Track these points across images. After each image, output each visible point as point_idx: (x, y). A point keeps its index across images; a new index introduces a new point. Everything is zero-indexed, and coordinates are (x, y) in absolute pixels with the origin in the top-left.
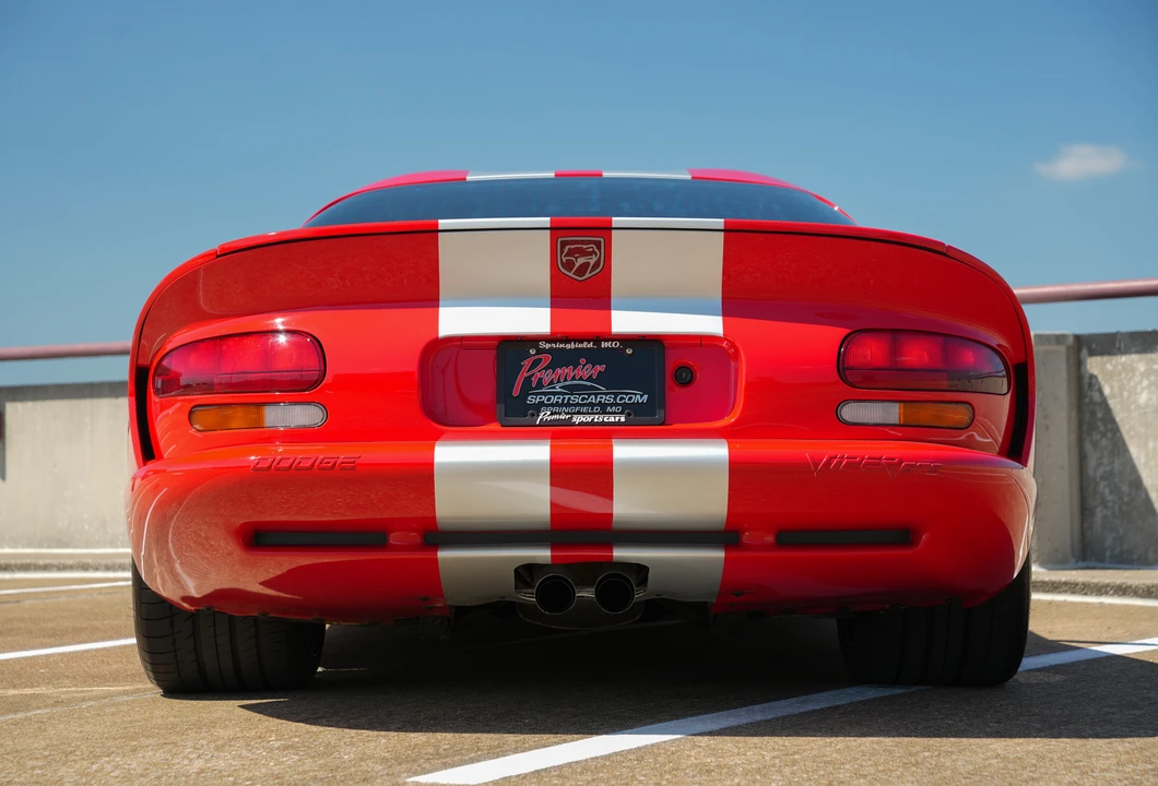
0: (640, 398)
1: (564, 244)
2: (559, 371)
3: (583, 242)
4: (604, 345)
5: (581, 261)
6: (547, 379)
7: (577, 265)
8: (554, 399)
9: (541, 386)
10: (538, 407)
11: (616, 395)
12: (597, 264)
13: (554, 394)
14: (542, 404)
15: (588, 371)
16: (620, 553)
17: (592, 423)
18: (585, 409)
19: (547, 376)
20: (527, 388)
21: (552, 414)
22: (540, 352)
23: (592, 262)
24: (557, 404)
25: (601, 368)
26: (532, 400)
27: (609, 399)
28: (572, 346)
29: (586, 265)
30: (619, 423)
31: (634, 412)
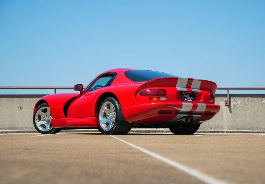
0: (193, 98)
1: (188, 81)
8: (186, 98)
12: (191, 83)
15: (188, 95)
25: (189, 95)
26: (184, 98)
27: (190, 98)
31: (193, 100)
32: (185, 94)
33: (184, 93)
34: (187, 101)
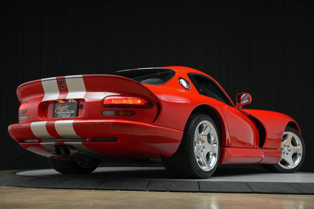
1: (59, 82)
2: (62, 107)
3: (61, 81)
5: (62, 85)
6: (60, 109)
7: (62, 86)
8: (61, 113)
11: (70, 111)
13: (61, 112)
16: (64, 143)
18: (65, 115)
21: (60, 116)
22: (60, 104)
23: (64, 85)
29: (63, 86)
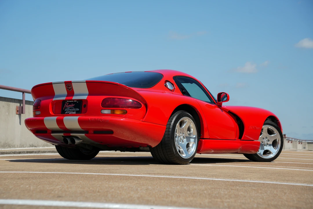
0: (78, 110)
1: (67, 85)
4: (75, 101)
9: (67, 108)
10: (66, 111)
12: (71, 88)
14: (67, 111)
15: (73, 105)
17: (72, 114)
19: (68, 106)
20: (65, 108)
24: (68, 111)
25: (74, 105)
26: (65, 110)
27: (74, 110)
28: (71, 101)
30: (75, 114)
31: (77, 112)
32: (68, 105)
33: (67, 102)
34: (69, 114)
